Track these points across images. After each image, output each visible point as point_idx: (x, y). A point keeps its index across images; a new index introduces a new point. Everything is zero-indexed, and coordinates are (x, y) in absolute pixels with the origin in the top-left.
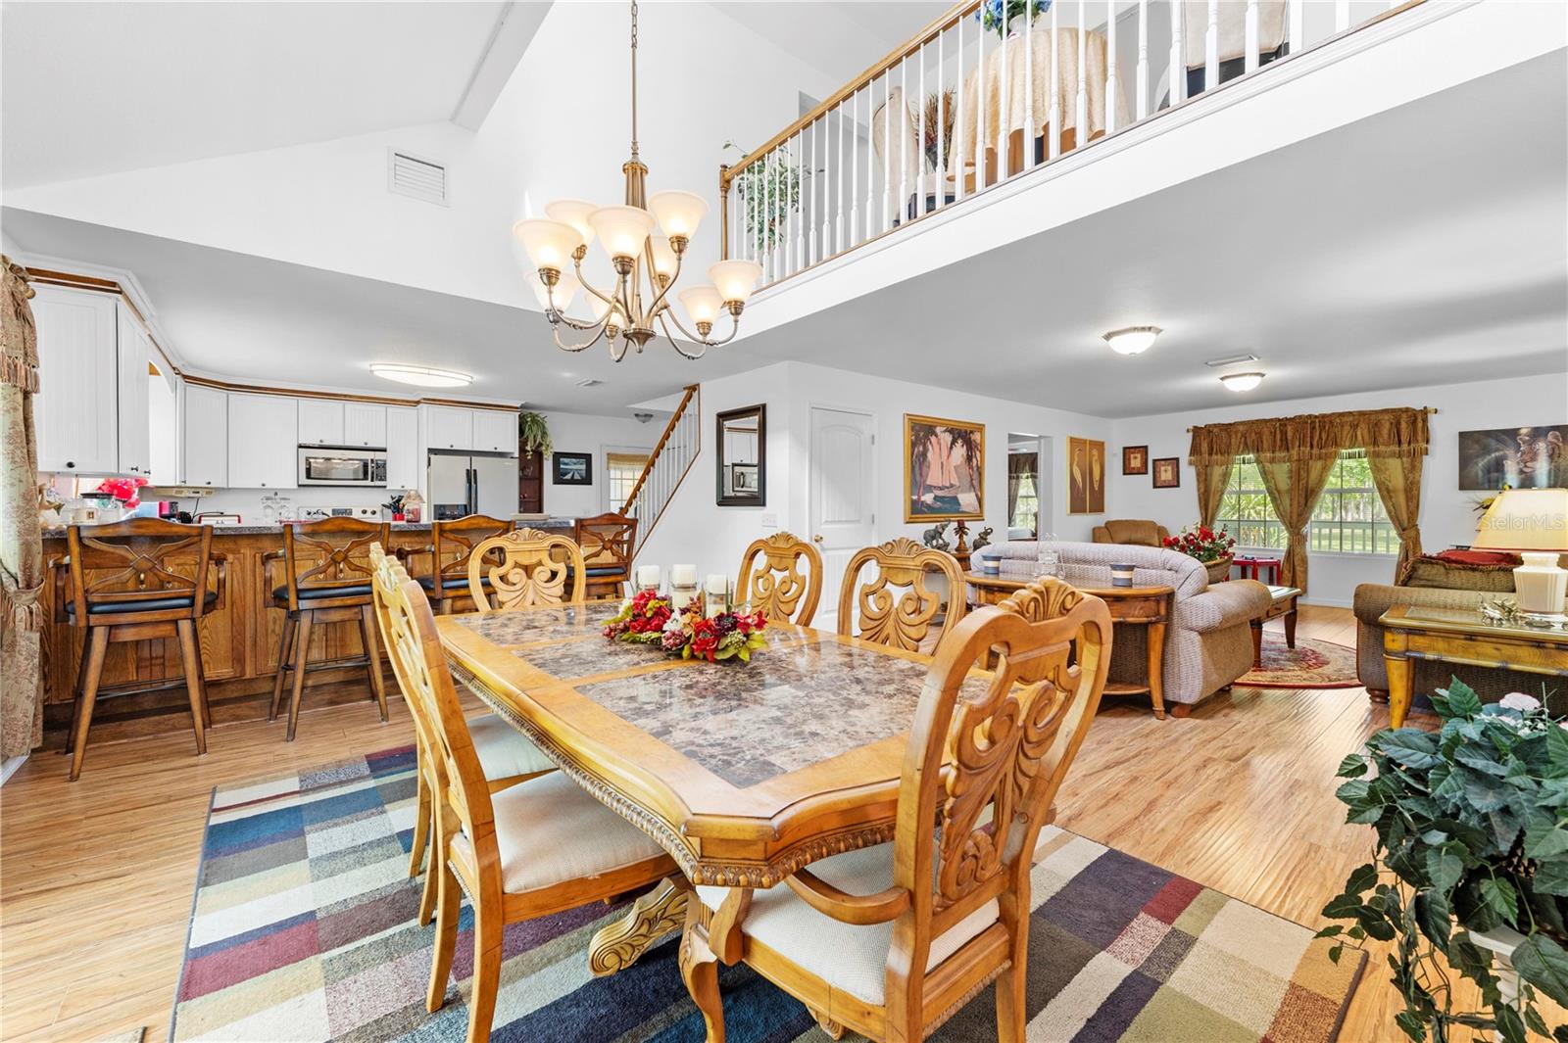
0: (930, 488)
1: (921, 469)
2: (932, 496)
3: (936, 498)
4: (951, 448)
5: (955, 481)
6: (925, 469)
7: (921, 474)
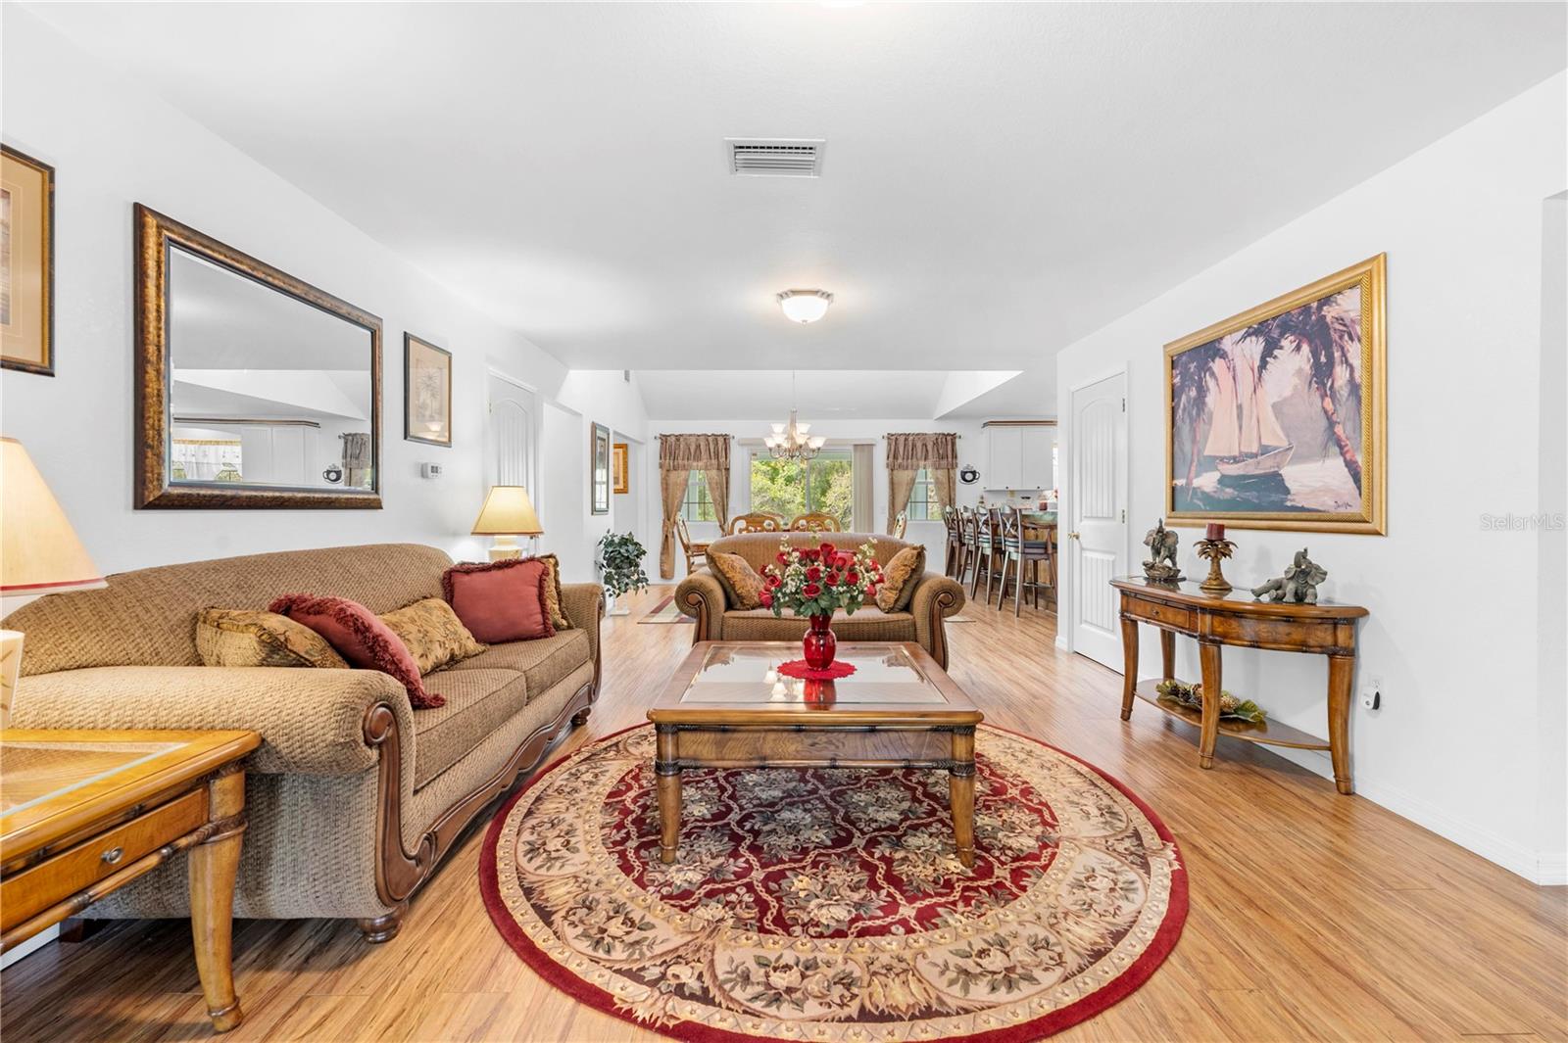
0: (1213, 462)
1: (1193, 430)
2: (1216, 475)
3: (1224, 480)
4: (1263, 365)
5: (1274, 436)
6: (1201, 427)
7: (1194, 441)
